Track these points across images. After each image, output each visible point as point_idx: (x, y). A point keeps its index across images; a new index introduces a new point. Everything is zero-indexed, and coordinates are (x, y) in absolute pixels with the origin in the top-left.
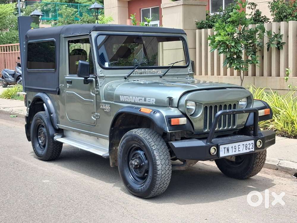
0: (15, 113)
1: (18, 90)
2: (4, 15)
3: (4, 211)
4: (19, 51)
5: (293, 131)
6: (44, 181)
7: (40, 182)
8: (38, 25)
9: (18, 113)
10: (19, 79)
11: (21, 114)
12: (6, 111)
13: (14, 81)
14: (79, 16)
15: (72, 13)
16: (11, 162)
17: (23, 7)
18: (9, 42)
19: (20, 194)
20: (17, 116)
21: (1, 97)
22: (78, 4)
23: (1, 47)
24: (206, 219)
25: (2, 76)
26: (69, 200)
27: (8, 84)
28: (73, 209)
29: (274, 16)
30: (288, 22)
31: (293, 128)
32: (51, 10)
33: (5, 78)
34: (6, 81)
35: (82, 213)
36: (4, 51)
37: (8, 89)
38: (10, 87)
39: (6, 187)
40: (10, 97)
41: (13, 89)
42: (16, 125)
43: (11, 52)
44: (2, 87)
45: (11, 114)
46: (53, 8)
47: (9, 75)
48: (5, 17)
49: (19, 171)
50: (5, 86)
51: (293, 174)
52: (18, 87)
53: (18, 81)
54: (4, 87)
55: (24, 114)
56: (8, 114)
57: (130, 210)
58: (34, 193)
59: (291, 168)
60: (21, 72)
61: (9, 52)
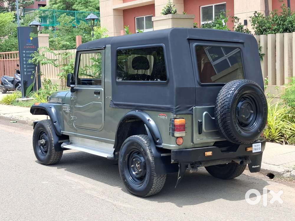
0: (15, 119)
1: (17, 96)
2: (3, 23)
3: (9, 209)
4: (18, 59)
5: (270, 135)
6: (44, 183)
7: (40, 183)
8: (37, 34)
9: (17, 119)
10: (18, 85)
11: (21, 119)
12: (6, 117)
13: (13, 88)
14: (76, 23)
15: (70, 21)
16: (13, 166)
17: (21, 14)
18: (8, 49)
19: (22, 194)
20: (16, 122)
21: (1, 103)
22: (75, 11)
23: (1, 54)
24: (184, 214)
25: (2, 83)
26: (65, 199)
27: (7, 90)
28: (70, 207)
29: (255, 29)
30: (267, 35)
31: (270, 132)
32: (48, 16)
33: (5, 84)
34: (5, 87)
35: (77, 210)
36: (3, 59)
37: (8, 95)
38: (9, 93)
39: (9, 188)
40: (9, 102)
41: (13, 95)
42: (16, 130)
43: (10, 59)
44: (1, 93)
45: (11, 120)
46: (51, 14)
47: (9, 81)
48: (4, 25)
49: (21, 173)
50: (5, 92)
51: (266, 174)
52: (18, 94)
53: (17, 88)
54: (3, 93)
55: (23, 120)
56: (7, 120)
57: (119, 207)
58: (34, 193)
59: (264, 169)
60: (20, 79)
61: (9, 60)
